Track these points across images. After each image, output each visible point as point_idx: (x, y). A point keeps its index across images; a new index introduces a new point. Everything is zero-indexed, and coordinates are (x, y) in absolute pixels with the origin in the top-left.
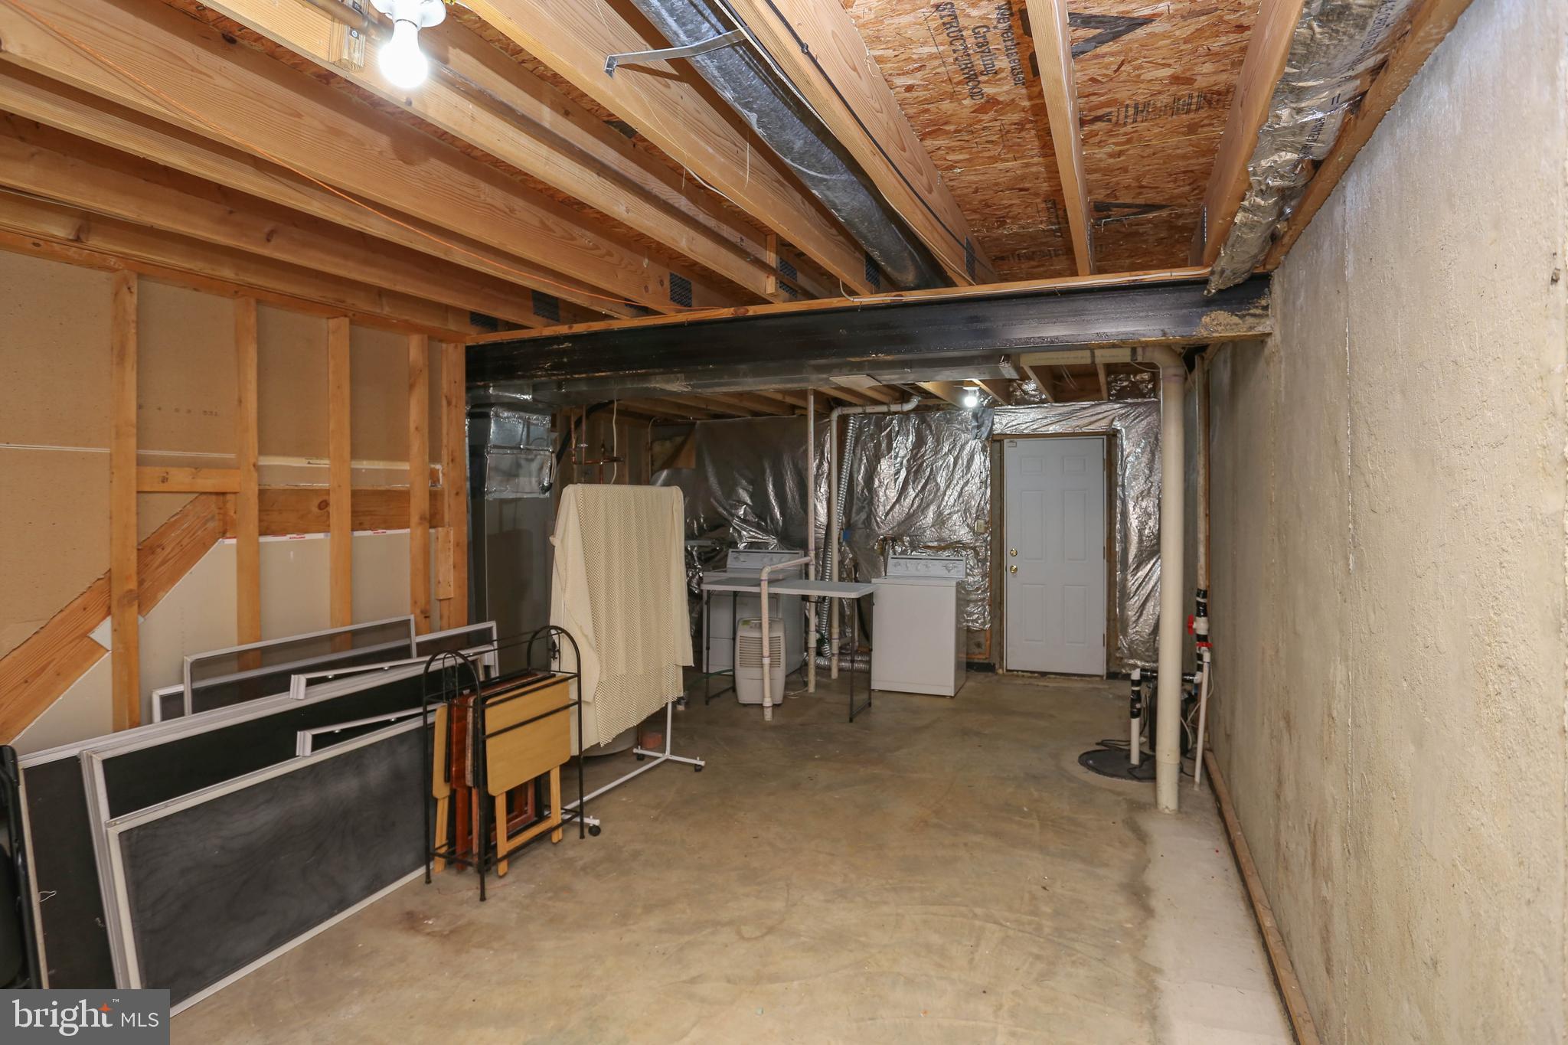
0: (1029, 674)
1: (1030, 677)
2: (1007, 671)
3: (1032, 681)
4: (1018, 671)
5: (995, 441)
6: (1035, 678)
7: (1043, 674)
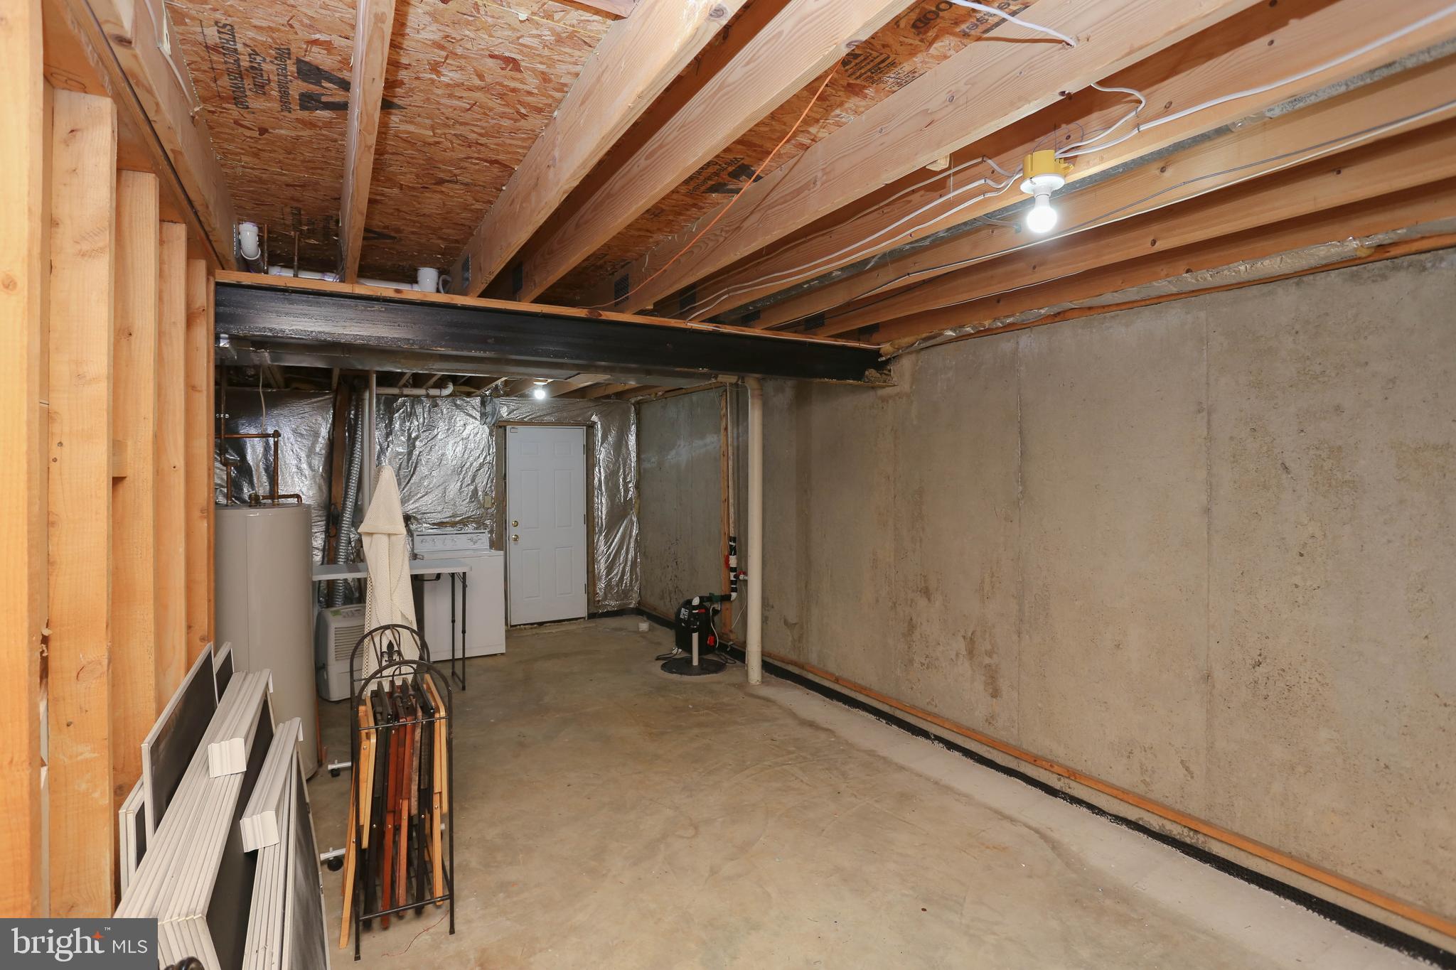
0: (530, 626)
1: (531, 628)
2: (512, 626)
3: (535, 631)
4: (520, 625)
5: (500, 427)
6: (535, 628)
7: (541, 624)
